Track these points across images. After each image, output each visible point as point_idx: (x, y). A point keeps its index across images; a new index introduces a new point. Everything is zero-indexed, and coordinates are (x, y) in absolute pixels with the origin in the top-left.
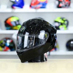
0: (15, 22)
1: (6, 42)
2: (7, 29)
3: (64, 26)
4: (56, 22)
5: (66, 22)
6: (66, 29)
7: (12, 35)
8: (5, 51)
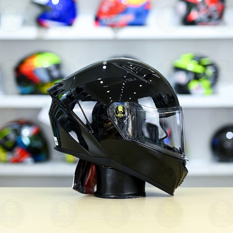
0: (48, 71)
1: (18, 133)
2: (23, 94)
3: (205, 83)
4: (177, 69)
5: (210, 71)
6: (210, 91)
7: (38, 110)
8: (17, 161)
